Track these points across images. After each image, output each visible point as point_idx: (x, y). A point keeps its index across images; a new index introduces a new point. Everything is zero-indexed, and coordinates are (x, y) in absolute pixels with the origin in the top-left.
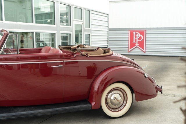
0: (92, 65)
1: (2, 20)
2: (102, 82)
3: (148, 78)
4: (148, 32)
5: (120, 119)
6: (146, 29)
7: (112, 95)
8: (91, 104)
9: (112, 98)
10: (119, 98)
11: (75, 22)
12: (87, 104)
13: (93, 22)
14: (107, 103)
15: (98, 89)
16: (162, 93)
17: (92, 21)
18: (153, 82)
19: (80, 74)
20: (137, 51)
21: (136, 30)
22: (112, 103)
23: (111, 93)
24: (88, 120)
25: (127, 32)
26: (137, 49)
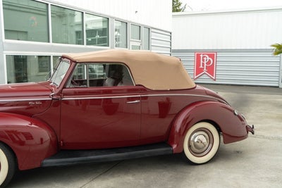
0: (165, 100)
1: (49, 42)
3: (238, 116)
4: (219, 54)
5: (204, 166)
6: (217, 51)
7: (195, 137)
8: (171, 147)
9: (196, 140)
10: (204, 140)
11: (133, 43)
12: (167, 147)
13: (153, 43)
14: (190, 146)
16: (253, 134)
17: (152, 41)
18: (242, 120)
19: (149, 111)
20: (205, 78)
21: (204, 51)
22: (195, 146)
23: (195, 134)
24: (166, 167)
25: (193, 54)
26: (205, 76)
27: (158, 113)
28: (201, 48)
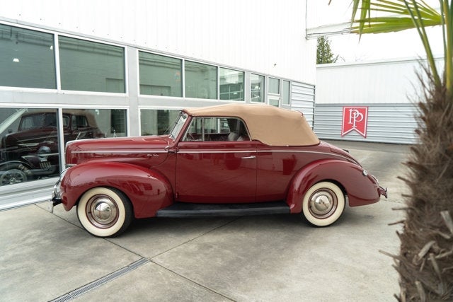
0: (290, 157)
1: (182, 96)
2: (305, 179)
3: (368, 176)
4: (371, 109)
5: (325, 228)
6: (368, 106)
7: (317, 197)
8: (289, 206)
9: (317, 201)
10: (327, 202)
11: (271, 96)
12: (284, 206)
13: (293, 97)
14: (310, 207)
15: (299, 189)
16: (386, 197)
17: (293, 94)
18: (374, 183)
19: (274, 168)
20: (354, 135)
21: (354, 106)
22: (316, 206)
23: (316, 195)
25: (341, 109)
26: (354, 133)
27: (282, 170)
28: (351, 101)
